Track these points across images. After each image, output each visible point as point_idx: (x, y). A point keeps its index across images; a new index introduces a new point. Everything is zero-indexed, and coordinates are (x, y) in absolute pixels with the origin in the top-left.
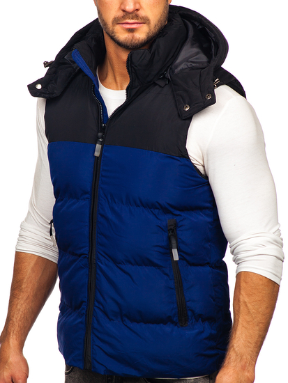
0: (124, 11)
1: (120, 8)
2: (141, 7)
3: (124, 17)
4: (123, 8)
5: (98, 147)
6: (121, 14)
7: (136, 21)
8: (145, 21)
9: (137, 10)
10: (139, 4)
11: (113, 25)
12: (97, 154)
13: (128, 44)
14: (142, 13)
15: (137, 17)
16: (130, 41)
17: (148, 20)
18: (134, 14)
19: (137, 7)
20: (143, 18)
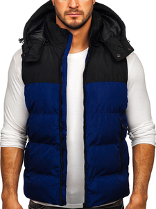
0: (70, 7)
2: (79, 5)
3: (70, 11)
7: (77, 13)
9: (77, 7)
11: (65, 15)
13: (73, 26)
16: (73, 24)
17: (83, 12)
20: (80, 11)
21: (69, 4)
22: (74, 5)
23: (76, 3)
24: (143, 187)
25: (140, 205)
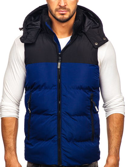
0: (60, 6)
1: (58, 4)
2: (67, 4)
3: (60, 9)
4: (60, 5)
5: (59, 64)
6: (58, 7)
7: (65, 10)
8: (69, 10)
9: (65, 6)
10: (66, 3)
11: (55, 12)
12: (59, 67)
13: (61, 20)
14: (67, 7)
15: (65, 8)
16: (62, 18)
17: (70, 10)
18: (64, 8)
19: (66, 4)
20: (67, 9)
21: (59, 3)
22: (63, 4)
23: (65, 3)
24: (116, 150)
25: (114, 165)
